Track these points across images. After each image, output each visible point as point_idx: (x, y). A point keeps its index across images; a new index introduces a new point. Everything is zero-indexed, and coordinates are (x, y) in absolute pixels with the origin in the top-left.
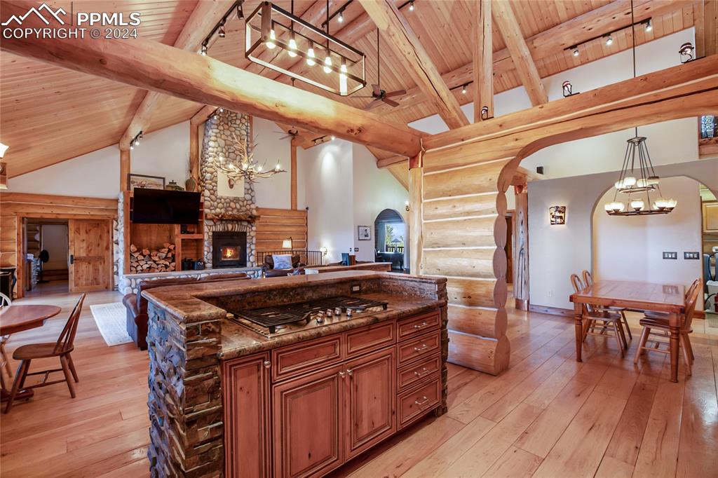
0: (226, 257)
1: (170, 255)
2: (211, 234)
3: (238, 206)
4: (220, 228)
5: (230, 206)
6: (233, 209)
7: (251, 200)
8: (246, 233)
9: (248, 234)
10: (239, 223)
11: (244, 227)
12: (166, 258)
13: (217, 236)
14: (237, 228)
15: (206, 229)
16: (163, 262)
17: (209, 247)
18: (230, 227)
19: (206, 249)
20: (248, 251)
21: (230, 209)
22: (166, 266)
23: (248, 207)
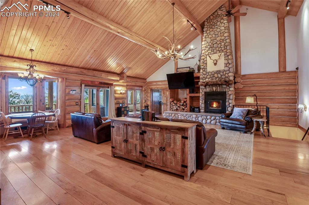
0: (213, 107)
1: (185, 104)
2: (203, 93)
3: (219, 76)
4: (208, 90)
5: (214, 77)
6: (216, 78)
7: (229, 70)
8: (226, 92)
9: (227, 93)
10: (221, 86)
11: (224, 88)
12: (183, 105)
13: (207, 94)
14: (219, 89)
15: (201, 91)
16: (182, 107)
17: (202, 101)
18: (214, 89)
19: (201, 101)
20: (227, 104)
21: (214, 78)
22: (183, 109)
23: (227, 75)
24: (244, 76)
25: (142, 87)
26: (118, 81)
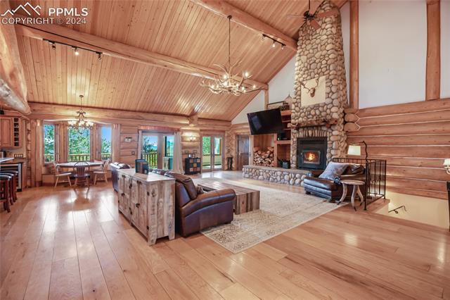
0: (308, 160)
1: (271, 155)
2: (295, 140)
3: (318, 112)
4: (301, 135)
5: (310, 114)
6: (313, 116)
7: (332, 103)
8: (326, 137)
9: (328, 139)
10: (319, 128)
11: (324, 132)
12: (269, 157)
13: (301, 142)
14: (316, 133)
15: (292, 137)
16: (267, 159)
17: (293, 151)
18: (310, 132)
19: (291, 152)
20: (328, 156)
21: (311, 116)
22: (270, 163)
23: (328, 111)
24: (363, 110)
25: (224, 132)
26: (187, 125)
